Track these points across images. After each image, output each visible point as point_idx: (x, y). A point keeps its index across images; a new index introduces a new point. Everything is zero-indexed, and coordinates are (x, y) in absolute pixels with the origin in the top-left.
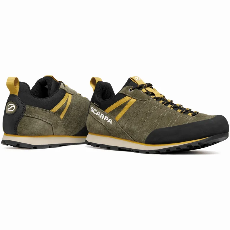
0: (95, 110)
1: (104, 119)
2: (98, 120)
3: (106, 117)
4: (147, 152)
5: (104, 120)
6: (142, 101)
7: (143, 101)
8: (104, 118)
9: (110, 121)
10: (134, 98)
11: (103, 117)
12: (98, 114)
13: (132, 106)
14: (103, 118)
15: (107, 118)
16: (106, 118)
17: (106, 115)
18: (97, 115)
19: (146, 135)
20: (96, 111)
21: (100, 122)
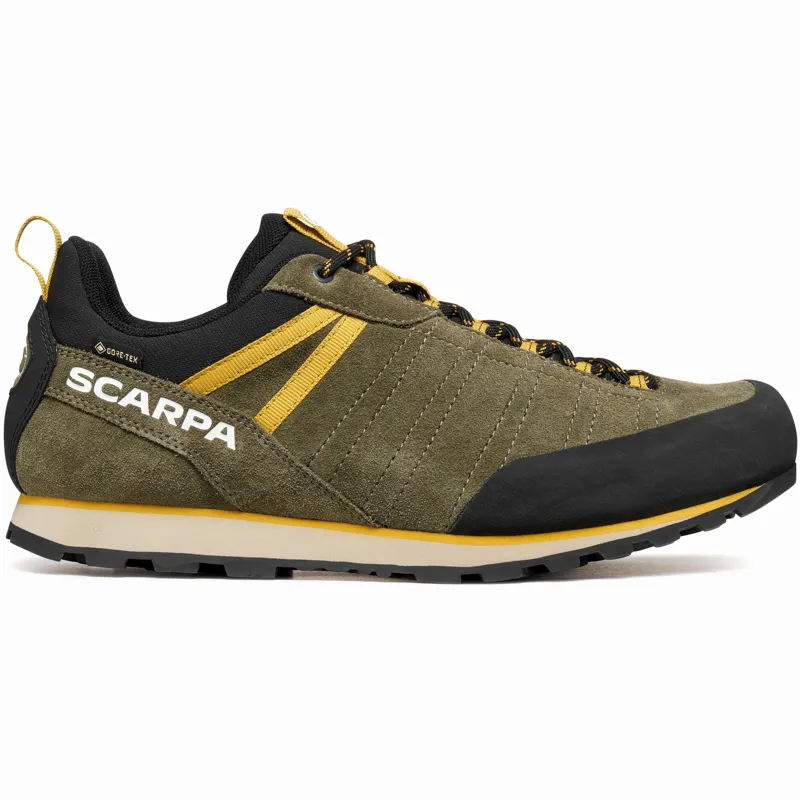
0: (103, 381)
1: (186, 426)
2: (141, 432)
3: (192, 413)
4: (472, 576)
5: (184, 431)
6: (394, 325)
7: (404, 327)
8: (180, 421)
9: (225, 434)
10: (350, 315)
11: (171, 418)
12: (137, 399)
13: (353, 352)
14: (172, 422)
15: (201, 421)
16: (194, 420)
17: (193, 407)
18: (130, 406)
19: (462, 493)
20: (119, 385)
21: (158, 441)
